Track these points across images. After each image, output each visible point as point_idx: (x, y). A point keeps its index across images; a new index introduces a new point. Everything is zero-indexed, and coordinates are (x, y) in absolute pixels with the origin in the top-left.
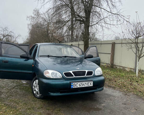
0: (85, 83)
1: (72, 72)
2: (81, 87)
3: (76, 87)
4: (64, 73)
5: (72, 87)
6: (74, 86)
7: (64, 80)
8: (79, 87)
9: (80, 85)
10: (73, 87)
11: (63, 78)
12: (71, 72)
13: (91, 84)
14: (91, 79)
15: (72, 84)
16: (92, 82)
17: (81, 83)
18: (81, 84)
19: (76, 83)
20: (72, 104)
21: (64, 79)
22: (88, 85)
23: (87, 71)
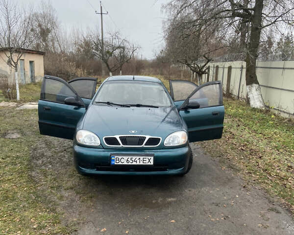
0: (138, 158)
1: (120, 137)
2: (130, 164)
3: (120, 163)
4: (105, 139)
5: (113, 162)
6: (117, 161)
7: (103, 150)
8: (125, 163)
9: (127, 161)
10: (115, 164)
11: (101, 147)
12: (117, 137)
13: (149, 161)
14: (153, 153)
15: (113, 158)
16: (152, 158)
17: (130, 157)
18: (129, 160)
19: (120, 157)
20: (122, 190)
21: (103, 148)
22: (144, 162)
23: (148, 137)
